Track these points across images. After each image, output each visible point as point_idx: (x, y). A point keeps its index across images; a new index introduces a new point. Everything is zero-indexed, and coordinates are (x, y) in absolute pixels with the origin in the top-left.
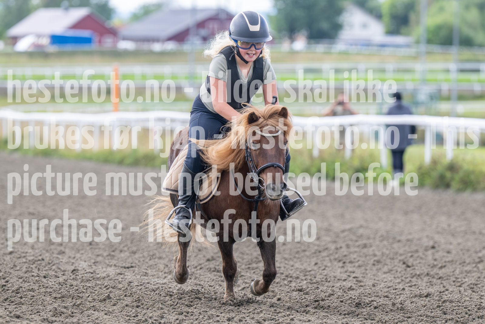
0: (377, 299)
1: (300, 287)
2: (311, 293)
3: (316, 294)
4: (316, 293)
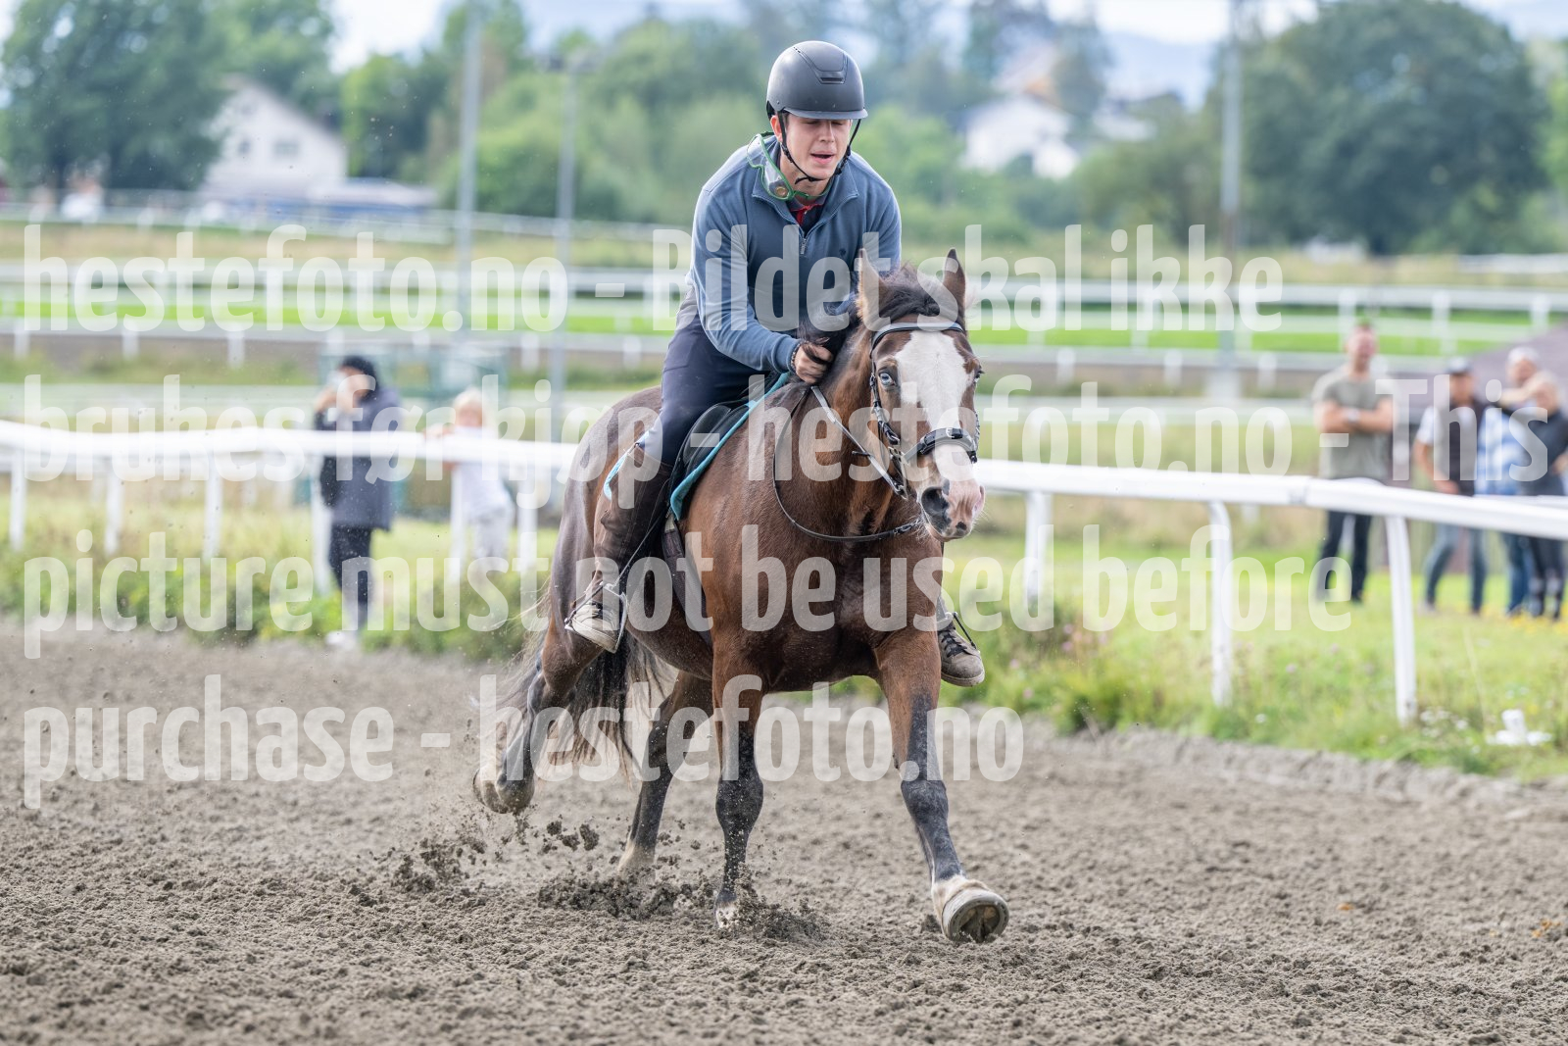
0: (257, 1003)
1: (18, 959)
2: (52, 980)
3: (68, 983)
4: (65, 980)
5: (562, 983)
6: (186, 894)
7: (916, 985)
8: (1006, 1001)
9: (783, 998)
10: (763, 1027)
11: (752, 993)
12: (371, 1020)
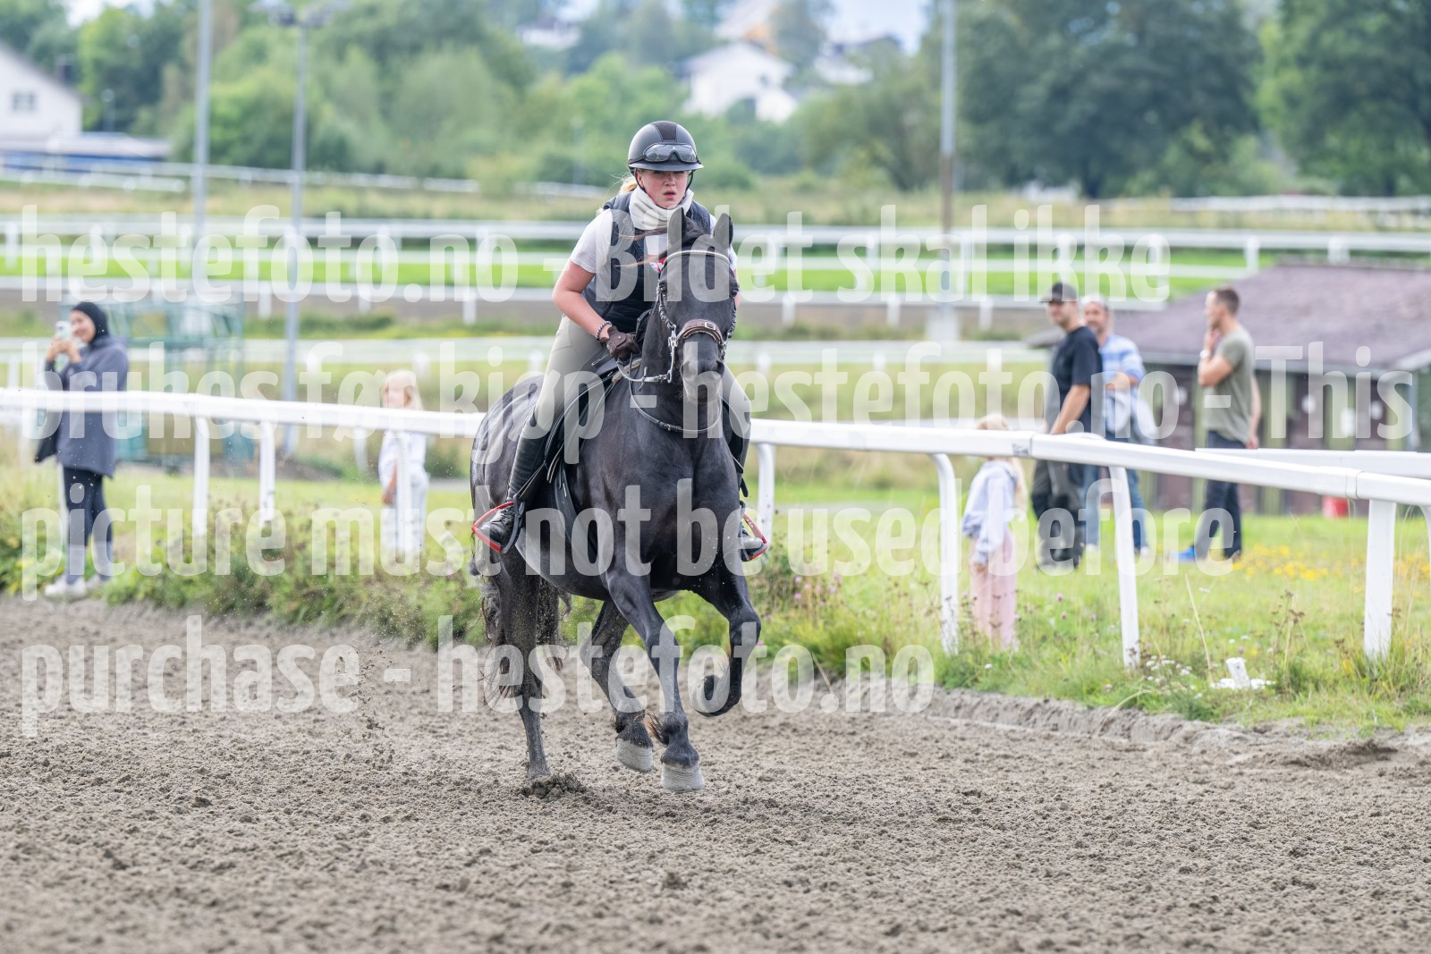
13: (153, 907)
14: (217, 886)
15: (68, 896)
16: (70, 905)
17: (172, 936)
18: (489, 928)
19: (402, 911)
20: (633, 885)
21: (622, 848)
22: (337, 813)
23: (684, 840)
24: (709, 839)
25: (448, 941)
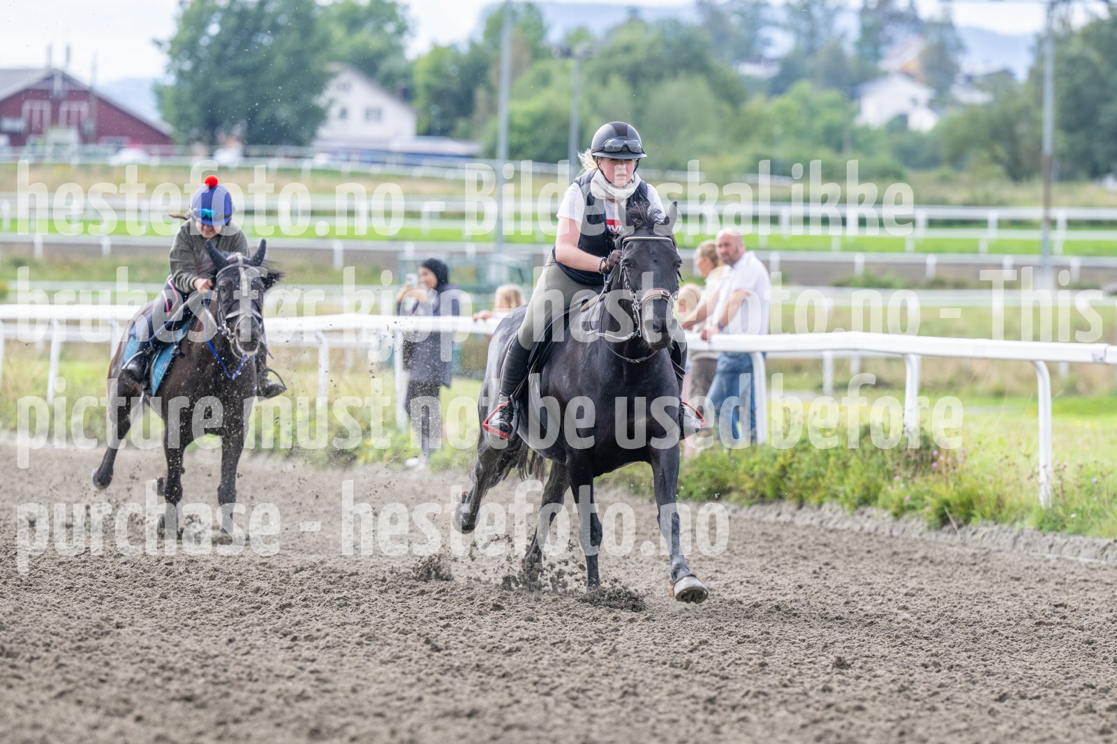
0: (359, 721)
1: (187, 690)
2: (212, 705)
3: (224, 707)
4: (221, 705)
5: (576, 706)
6: (307, 644)
7: (829, 706)
8: (893, 717)
9: (735, 716)
10: (720, 737)
11: (713, 712)
12: (440, 734)
13: (461, 678)
14: (508, 663)
15: (399, 670)
16: (399, 675)
17: (473, 696)
18: (705, 693)
19: (641, 681)
20: (812, 665)
21: (804, 641)
22: (596, 615)
23: (849, 636)
24: (867, 635)
25: (675, 702)
